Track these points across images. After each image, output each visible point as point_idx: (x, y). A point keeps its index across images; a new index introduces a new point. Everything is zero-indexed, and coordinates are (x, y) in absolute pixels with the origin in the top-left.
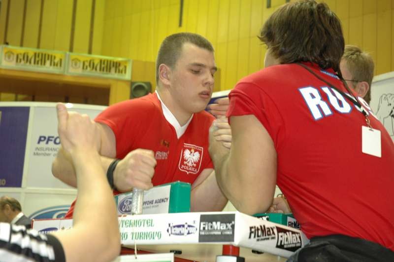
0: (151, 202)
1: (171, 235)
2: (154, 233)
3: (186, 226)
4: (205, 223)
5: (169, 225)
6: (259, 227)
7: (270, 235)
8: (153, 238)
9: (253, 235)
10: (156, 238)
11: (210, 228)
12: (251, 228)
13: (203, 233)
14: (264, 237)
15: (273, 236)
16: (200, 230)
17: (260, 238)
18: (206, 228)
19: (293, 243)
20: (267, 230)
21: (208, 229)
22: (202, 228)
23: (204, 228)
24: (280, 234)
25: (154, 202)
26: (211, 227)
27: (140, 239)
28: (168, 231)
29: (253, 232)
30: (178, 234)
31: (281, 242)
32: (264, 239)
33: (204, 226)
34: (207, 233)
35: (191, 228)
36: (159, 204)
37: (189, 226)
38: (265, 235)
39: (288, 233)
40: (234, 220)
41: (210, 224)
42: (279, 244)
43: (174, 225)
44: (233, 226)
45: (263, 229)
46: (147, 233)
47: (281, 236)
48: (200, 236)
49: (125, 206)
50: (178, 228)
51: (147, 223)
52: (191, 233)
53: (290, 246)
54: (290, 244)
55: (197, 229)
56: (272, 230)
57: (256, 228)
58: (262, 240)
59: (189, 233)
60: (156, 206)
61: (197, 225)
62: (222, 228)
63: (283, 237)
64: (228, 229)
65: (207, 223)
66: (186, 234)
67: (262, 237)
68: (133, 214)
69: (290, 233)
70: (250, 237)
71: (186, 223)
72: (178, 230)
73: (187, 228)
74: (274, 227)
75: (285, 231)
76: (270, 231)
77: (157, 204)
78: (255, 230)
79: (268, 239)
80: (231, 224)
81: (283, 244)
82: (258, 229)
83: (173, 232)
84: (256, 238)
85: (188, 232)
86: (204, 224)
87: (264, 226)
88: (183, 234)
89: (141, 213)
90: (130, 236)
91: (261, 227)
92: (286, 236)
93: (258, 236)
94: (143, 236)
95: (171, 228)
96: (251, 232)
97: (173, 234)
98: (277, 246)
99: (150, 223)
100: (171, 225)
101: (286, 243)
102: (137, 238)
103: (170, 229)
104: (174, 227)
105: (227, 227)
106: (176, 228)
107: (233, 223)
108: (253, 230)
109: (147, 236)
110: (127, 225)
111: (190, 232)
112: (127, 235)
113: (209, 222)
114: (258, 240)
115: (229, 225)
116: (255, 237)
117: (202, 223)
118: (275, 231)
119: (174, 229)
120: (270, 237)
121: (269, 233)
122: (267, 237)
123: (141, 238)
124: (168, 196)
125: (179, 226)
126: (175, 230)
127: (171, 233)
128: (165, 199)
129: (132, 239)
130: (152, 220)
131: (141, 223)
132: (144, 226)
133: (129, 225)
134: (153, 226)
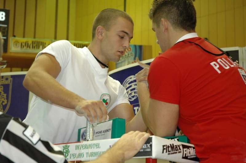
0: (101, 132)
2: (100, 152)
5: (110, 147)
6: (169, 146)
7: (177, 150)
9: (165, 151)
12: (164, 146)
14: (173, 152)
15: (180, 151)
17: (170, 153)
19: (194, 155)
20: (175, 147)
24: (185, 149)
25: (102, 132)
29: (165, 149)
31: (186, 154)
32: (173, 153)
36: (105, 133)
38: (174, 151)
39: (190, 148)
40: (151, 141)
42: (184, 156)
44: (151, 146)
45: (172, 147)
47: (186, 151)
49: (85, 135)
51: (96, 146)
53: (192, 157)
54: (192, 156)
56: (179, 146)
57: (167, 146)
58: (172, 154)
60: (103, 135)
62: (144, 147)
63: (187, 151)
64: (148, 148)
67: (172, 152)
68: (88, 141)
69: (192, 148)
70: (163, 152)
74: (180, 145)
75: (188, 147)
76: (177, 147)
77: (104, 133)
78: (167, 147)
79: (176, 153)
80: (150, 144)
81: (187, 156)
82: (169, 147)
84: (168, 153)
87: (173, 144)
89: (93, 140)
90: (85, 155)
91: (171, 145)
92: (189, 151)
93: (169, 151)
96: (164, 149)
98: (183, 158)
99: (98, 146)
101: (189, 155)
102: (90, 156)
105: (147, 146)
107: (151, 143)
108: (165, 147)
109: (96, 155)
110: (83, 147)
112: (83, 154)
114: (169, 154)
115: (149, 145)
116: (166, 152)
118: (181, 147)
120: (177, 151)
121: (176, 149)
122: (175, 151)
123: (93, 156)
124: (111, 128)
128: (109, 129)
129: (87, 157)
130: (99, 144)
131: (92, 146)
132: (94, 148)
133: (84, 147)
134: (100, 148)
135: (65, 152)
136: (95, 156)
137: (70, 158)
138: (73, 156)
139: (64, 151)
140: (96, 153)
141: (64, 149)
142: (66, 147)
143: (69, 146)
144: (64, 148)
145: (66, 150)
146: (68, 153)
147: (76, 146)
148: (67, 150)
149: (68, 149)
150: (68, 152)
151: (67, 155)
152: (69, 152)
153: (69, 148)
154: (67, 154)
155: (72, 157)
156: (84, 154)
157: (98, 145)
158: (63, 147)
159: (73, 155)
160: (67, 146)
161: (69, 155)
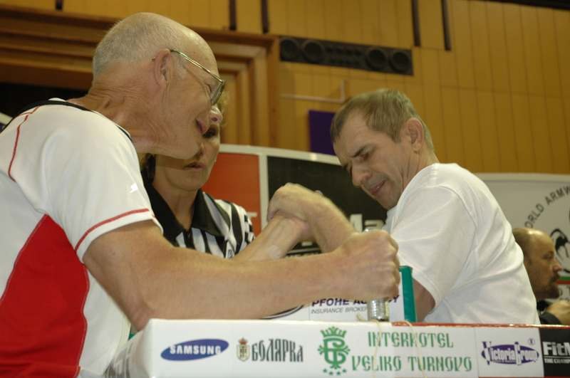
1: (491, 363)
2: (455, 359)
3: (517, 348)
4: (549, 343)
5: (485, 344)
8: (456, 369)
10: (462, 368)
11: (560, 353)
13: (550, 361)
16: (543, 355)
18: (555, 353)
21: (558, 355)
22: (546, 353)
23: (550, 352)
26: (563, 350)
27: (429, 369)
28: (483, 354)
30: (505, 363)
33: (550, 348)
34: (558, 361)
35: (526, 351)
37: (523, 348)
41: (559, 345)
43: (494, 344)
46: (442, 359)
48: (546, 366)
50: (502, 351)
51: (439, 341)
52: (529, 361)
55: (538, 355)
59: (524, 361)
61: (537, 346)
65: (554, 343)
66: (519, 362)
71: (517, 343)
72: (503, 355)
73: (519, 352)
83: (494, 357)
85: (522, 359)
86: (549, 346)
88: (514, 363)
90: (406, 364)
94: (435, 364)
95: (489, 349)
97: (495, 361)
99: (445, 341)
100: (488, 345)
102: (422, 367)
103: (486, 351)
104: (495, 348)
106: (498, 350)
109: (442, 365)
111: (527, 359)
112: (400, 362)
113: (557, 342)
117: (545, 344)
119: (495, 351)
123: (431, 368)
125: (504, 348)
126: (497, 355)
127: (491, 360)
129: (413, 369)
130: (447, 335)
131: (425, 339)
132: (432, 345)
133: (400, 341)
134: (452, 347)
135: (331, 350)
136: (440, 368)
137: (354, 368)
138: (364, 364)
139: (326, 344)
140: (440, 361)
141: (326, 342)
142: (334, 333)
143: (345, 332)
144: (325, 336)
145: (334, 344)
146: (344, 353)
147: (369, 334)
148: (339, 343)
149: (343, 343)
150: (343, 350)
151: (339, 358)
152: (347, 350)
153: (346, 339)
154: (340, 354)
155: (360, 367)
156: (401, 359)
157: (445, 338)
158: (321, 335)
159: (364, 361)
160: (338, 332)
161: (349, 358)
